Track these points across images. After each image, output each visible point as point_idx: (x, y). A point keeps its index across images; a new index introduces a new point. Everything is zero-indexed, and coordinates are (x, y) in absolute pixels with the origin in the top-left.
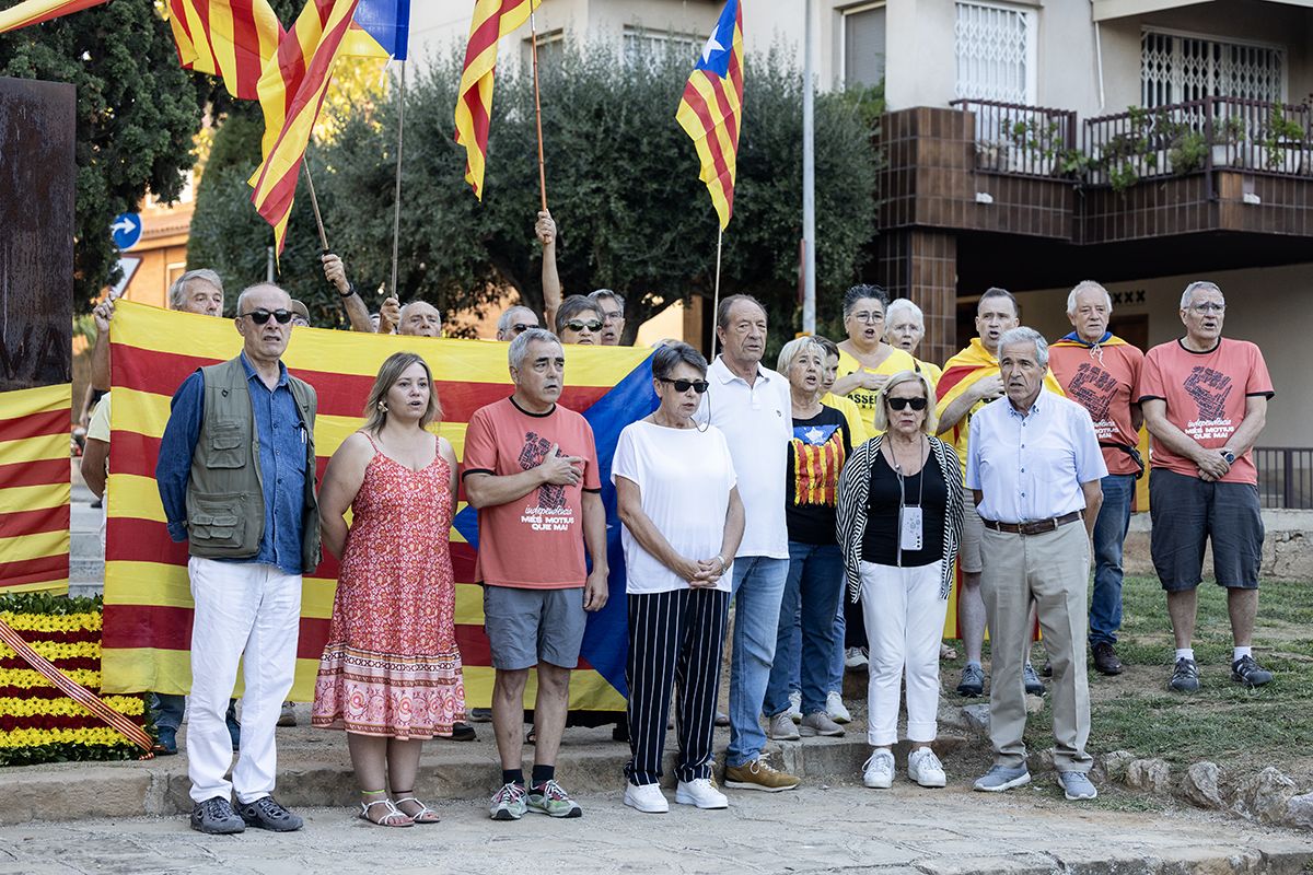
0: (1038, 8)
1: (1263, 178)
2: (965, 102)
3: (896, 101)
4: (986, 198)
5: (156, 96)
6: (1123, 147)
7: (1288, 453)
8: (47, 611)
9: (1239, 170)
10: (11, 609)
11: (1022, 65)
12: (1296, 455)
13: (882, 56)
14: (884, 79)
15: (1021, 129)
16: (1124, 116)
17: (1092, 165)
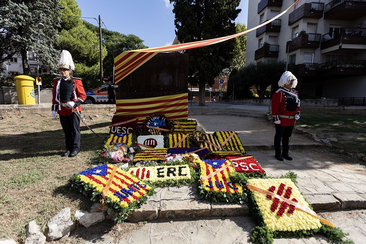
0: (314, 53)
1: (343, 68)
2: (305, 63)
3: (297, 63)
4: (307, 73)
5: (217, 66)
6: (324, 67)
7: (343, 98)
8: (184, 122)
9: (340, 68)
10: (179, 121)
11: (312, 59)
12: (344, 98)
13: (295, 60)
14: (295, 62)
15: (311, 65)
16: (324, 63)
17: (320, 69)
